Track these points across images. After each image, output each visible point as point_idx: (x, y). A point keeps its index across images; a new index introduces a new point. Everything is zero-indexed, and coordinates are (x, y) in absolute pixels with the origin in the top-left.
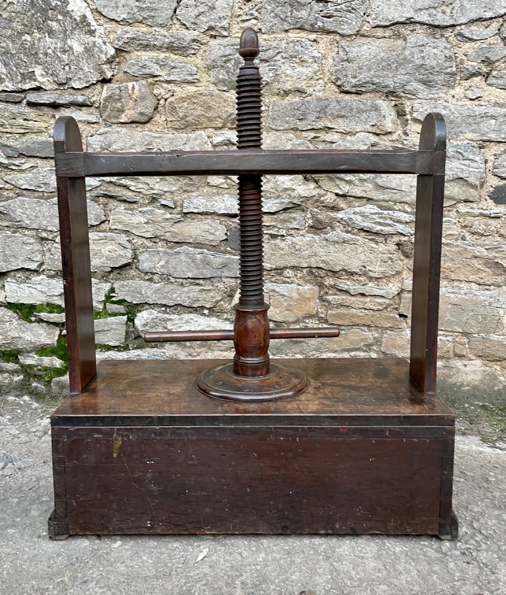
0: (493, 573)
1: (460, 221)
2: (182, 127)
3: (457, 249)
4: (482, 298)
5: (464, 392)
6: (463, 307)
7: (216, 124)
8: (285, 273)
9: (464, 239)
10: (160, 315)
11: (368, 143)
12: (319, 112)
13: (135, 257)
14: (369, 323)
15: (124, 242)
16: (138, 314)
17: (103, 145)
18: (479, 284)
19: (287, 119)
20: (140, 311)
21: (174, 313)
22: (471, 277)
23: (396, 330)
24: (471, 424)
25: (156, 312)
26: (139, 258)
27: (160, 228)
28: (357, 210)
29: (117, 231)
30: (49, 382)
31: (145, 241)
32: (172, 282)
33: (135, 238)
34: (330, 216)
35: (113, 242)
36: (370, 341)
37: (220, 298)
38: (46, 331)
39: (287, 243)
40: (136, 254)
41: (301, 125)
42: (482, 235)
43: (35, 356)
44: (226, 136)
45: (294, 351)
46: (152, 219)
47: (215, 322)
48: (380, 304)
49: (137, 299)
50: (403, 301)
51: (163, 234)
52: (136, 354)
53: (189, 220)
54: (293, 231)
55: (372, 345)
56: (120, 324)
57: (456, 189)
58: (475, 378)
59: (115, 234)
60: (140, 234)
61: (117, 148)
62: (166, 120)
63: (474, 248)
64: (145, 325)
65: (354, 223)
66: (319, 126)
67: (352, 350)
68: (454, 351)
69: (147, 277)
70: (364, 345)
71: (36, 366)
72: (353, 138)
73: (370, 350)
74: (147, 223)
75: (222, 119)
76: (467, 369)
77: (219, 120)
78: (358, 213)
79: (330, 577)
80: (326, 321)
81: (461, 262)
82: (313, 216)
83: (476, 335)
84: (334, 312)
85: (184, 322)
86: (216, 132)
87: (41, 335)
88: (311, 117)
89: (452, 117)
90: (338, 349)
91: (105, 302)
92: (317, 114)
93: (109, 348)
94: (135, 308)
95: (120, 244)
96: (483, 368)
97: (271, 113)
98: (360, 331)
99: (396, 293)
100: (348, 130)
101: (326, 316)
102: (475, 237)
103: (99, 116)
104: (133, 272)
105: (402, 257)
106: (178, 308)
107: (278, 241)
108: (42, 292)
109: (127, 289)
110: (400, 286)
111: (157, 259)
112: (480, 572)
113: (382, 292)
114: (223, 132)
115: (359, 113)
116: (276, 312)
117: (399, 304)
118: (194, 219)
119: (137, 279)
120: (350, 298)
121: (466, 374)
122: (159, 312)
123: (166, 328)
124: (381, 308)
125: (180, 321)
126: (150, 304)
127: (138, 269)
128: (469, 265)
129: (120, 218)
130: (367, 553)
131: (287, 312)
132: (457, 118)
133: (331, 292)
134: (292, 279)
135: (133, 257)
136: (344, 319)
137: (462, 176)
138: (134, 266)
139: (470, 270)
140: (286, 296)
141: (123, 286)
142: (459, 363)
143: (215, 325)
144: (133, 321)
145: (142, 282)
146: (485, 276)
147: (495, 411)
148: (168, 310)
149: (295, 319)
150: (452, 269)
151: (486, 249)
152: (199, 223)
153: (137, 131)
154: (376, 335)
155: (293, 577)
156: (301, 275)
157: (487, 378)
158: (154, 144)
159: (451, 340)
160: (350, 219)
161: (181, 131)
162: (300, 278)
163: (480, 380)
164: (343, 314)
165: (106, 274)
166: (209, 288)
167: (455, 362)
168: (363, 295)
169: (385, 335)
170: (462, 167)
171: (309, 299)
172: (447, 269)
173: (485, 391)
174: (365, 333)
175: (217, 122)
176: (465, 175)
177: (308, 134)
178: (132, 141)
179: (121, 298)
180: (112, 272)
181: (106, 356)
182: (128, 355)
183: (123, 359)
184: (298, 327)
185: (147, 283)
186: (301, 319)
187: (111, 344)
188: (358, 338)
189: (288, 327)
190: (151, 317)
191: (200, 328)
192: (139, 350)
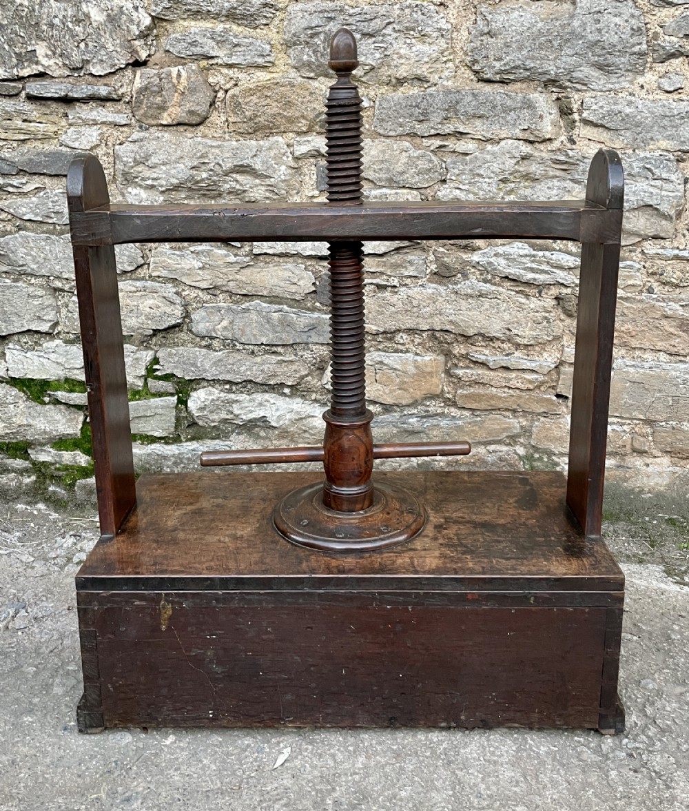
0: (668, 787)
1: (646, 266)
2: (250, 131)
3: (640, 306)
4: (674, 373)
5: (645, 501)
6: (647, 386)
7: (300, 127)
8: (398, 337)
9: (650, 291)
10: (222, 395)
11: (517, 155)
12: (447, 110)
13: (187, 315)
14: (515, 407)
15: (170, 295)
16: (192, 394)
17: (138, 157)
18: (671, 355)
19: (401, 120)
20: (195, 390)
21: (242, 392)
22: (659, 344)
23: (552, 417)
24: (653, 546)
25: (217, 391)
26: (192, 316)
27: (221, 276)
28: (500, 250)
29: (161, 279)
30: (73, 485)
31: (200, 294)
32: (238, 350)
33: (186, 289)
34: (462, 258)
35: (154, 294)
36: (515, 431)
37: (306, 372)
38: (65, 416)
39: (400, 297)
40: (187, 312)
41: (420, 128)
42: (677, 286)
43: (51, 450)
44: (313, 144)
46: (210, 262)
47: (300, 405)
48: (530, 382)
49: (191, 374)
50: (562, 376)
51: (225, 283)
52: (191, 448)
53: (262, 264)
54: (409, 280)
55: (518, 436)
56: (168, 407)
57: (642, 221)
58: (660, 482)
59: (157, 284)
60: (193, 284)
61: (157, 161)
62: (227, 120)
63: (665, 305)
64: (202, 409)
65: (495, 269)
66: (447, 131)
67: (490, 443)
68: (632, 444)
69: (203, 343)
70: (507, 437)
71: (53, 464)
72: (496, 148)
73: (516, 443)
74: (203, 268)
75: (307, 120)
76: (650, 469)
77: (303, 121)
78: (501, 255)
79: (451, 793)
80: (454, 404)
81: (646, 323)
82: (437, 259)
83: (663, 423)
84: (465, 392)
85: (256, 404)
86: (298, 139)
87: (58, 422)
88: (436, 118)
89: (639, 117)
90: (470, 442)
91: (146, 378)
92: (444, 114)
93: (153, 440)
94: (188, 385)
95: (164, 297)
96: (671, 469)
97: (377, 112)
98: (502, 417)
99: (553, 366)
100: (489, 136)
101: (455, 396)
102: (667, 288)
103: (130, 115)
104: (184, 336)
105: (563, 317)
106: (248, 385)
107: (387, 294)
108: (58, 363)
109: (176, 359)
110: (559, 356)
111: (217, 318)
112: (650, 784)
113: (534, 365)
114: (310, 139)
115: (504, 111)
116: (384, 392)
117: (557, 381)
118: (268, 263)
119: (190, 345)
120: (488, 372)
121: (648, 477)
122: (221, 391)
123: (232, 413)
124: (531, 387)
125: (251, 404)
126: (208, 380)
127: (191, 331)
128: (657, 327)
129: (165, 261)
130: (503, 755)
131: (400, 392)
132: (646, 118)
133: (461, 364)
134: (407, 346)
135: (184, 315)
136: (479, 402)
137: (651, 203)
138: (185, 328)
139: (659, 335)
140: (399, 370)
141: (170, 355)
142: (638, 462)
143: (299, 410)
144: (185, 403)
145: (197, 349)
146: (678, 343)
147: (686, 527)
148: (234, 388)
149: (410, 401)
150: (633, 333)
151: (681, 306)
152: (276, 268)
153: (186, 137)
154: (524, 424)
155: (403, 794)
156: (420, 341)
157: (677, 482)
158: (211, 156)
159: (628, 430)
160: (490, 263)
161: (249, 137)
162: (419, 344)
163: (667, 485)
164: (479, 395)
165: (146, 339)
166: (290, 359)
167: (633, 460)
168: (507, 368)
169: (536, 423)
170: (652, 190)
171: (431, 374)
172: (626, 333)
173: (673, 499)
174: (508, 420)
175: (300, 125)
176: (656, 202)
177: (431, 141)
178: (179, 152)
179: (169, 371)
180: (154, 335)
181: (149, 451)
182: (179, 450)
183: (173, 456)
184: (415, 411)
185: (204, 351)
186: (420, 401)
187: (155, 435)
188: (498, 427)
189: (402, 411)
190: (211, 398)
191: (278, 413)
192: (194, 442)
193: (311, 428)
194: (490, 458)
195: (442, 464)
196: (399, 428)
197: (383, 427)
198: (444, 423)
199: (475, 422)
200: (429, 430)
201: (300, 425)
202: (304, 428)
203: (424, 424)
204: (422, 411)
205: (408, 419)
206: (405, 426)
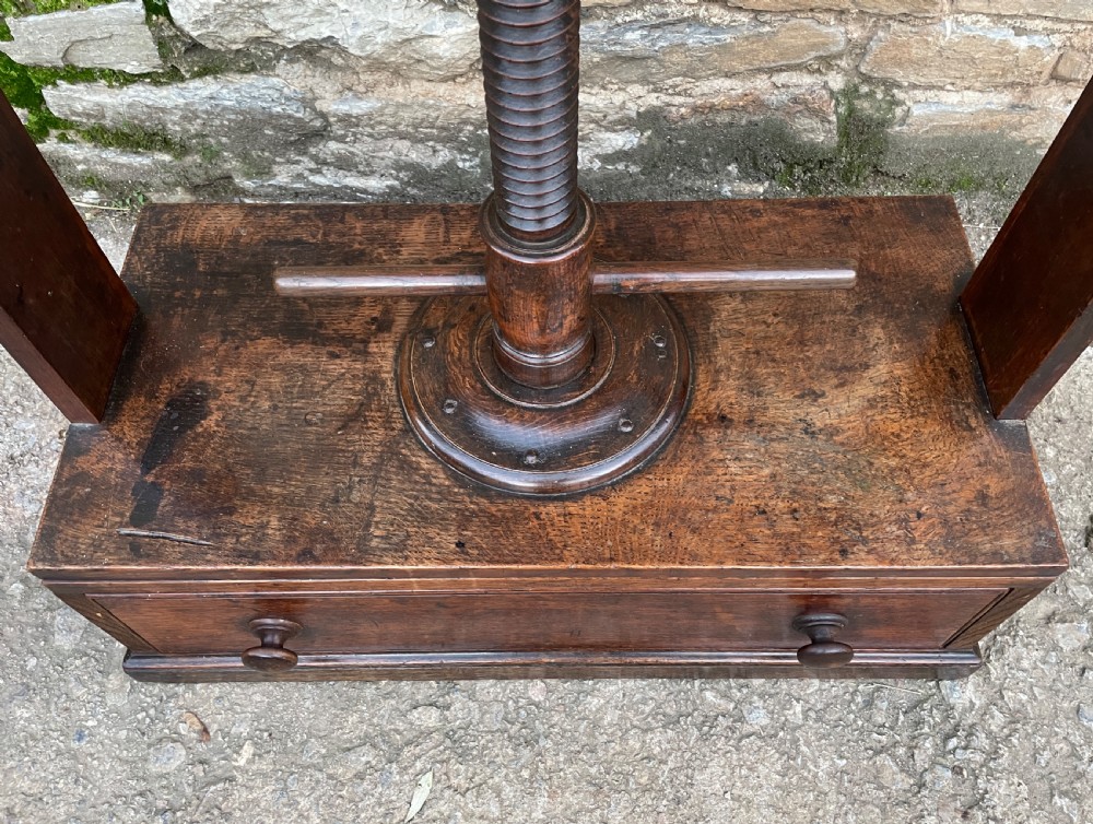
14: (845, 5)
23: (916, 22)
36: (834, 49)
45: (625, 76)
47: (400, 13)
52: (206, 93)
55: (839, 56)
56: (131, 22)
67: (780, 70)
68: (1055, 68)
70: (816, 58)
73: (830, 67)
85: (310, 11)
90: (742, 68)
93: (128, 79)
98: (814, 24)
123: (266, 26)
142: (1053, 97)
143: (400, 25)
144: (164, 11)
154: (855, 35)
159: (1058, 44)
167: (1045, 93)
169: (881, 34)
174: (824, 30)
181: (128, 100)
182: (184, 97)
183: (176, 107)
184: (639, 15)
187: (127, 71)
188: (804, 42)
189: (611, 18)
191: (359, 33)
192: (209, 78)
193: (432, 58)
194: (775, 98)
195: (683, 110)
196: (605, 53)
198: (695, 38)
199: (760, 35)
200: (664, 54)
201: (407, 50)
202: (416, 56)
203: (653, 45)
204: (654, 15)
205: (623, 34)
206: (618, 48)
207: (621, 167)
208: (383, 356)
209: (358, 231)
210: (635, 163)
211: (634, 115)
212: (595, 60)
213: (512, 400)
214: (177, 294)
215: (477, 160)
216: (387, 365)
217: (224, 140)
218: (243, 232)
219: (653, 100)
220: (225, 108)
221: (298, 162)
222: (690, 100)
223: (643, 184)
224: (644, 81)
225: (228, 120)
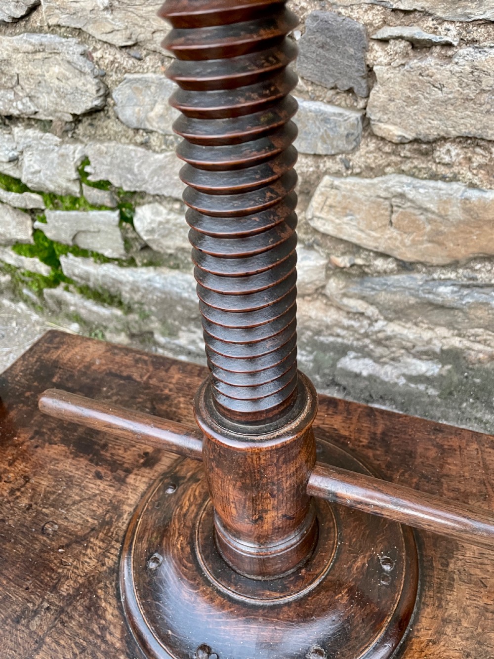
8: (443, 153)
10: (172, 216)
13: (106, 92)
15: (76, 58)
16: (137, 210)
20: (139, 205)
25: (165, 211)
26: (114, 95)
27: (140, 22)
29: (62, 30)
30: (41, 293)
31: (118, 56)
33: (98, 46)
35: (57, 57)
38: (14, 219)
39: (457, 68)
40: (107, 87)
43: (12, 253)
45: (434, 319)
49: (129, 184)
51: (148, 35)
52: (146, 277)
54: (482, 30)
56: (110, 224)
59: (58, 39)
60: (104, 38)
64: (151, 231)
69: (139, 139)
71: (18, 268)
87: (9, 224)
91: (79, 182)
93: (105, 260)
94: (130, 198)
95: (69, 62)
104: (112, 126)
107: (430, 61)
109: (108, 159)
111: (147, 99)
116: (402, 242)
119: (123, 140)
122: (171, 211)
126: (151, 195)
127: (118, 118)
131: (429, 245)
134: (456, 169)
135: (102, 92)
138: (111, 113)
140: (433, 213)
141: (100, 153)
144: (130, 221)
145: (131, 147)
149: (448, 261)
156: (483, 161)
162: (480, 167)
165: (68, 127)
179: (102, 177)
180: (76, 123)
181: (104, 272)
182: (134, 277)
183: (129, 282)
184: (453, 275)
185: (141, 150)
186: (463, 262)
187: (106, 254)
189: (429, 273)
190: (159, 219)
192: (151, 268)
195: (481, 356)
196: (419, 298)
197: (395, 293)
200: (470, 308)
203: (462, 300)
204: (465, 277)
205: (437, 287)
206: (431, 296)
207: (422, 387)
208: (135, 489)
209: (174, 381)
210: (434, 387)
211: (438, 350)
212: (411, 302)
213: (211, 578)
214: (28, 394)
215: (311, 357)
216: (133, 498)
217: (153, 309)
218: (98, 362)
219: (456, 342)
220: (155, 288)
221: (194, 332)
222: (489, 349)
223: (438, 406)
224: (450, 325)
225: (157, 297)
